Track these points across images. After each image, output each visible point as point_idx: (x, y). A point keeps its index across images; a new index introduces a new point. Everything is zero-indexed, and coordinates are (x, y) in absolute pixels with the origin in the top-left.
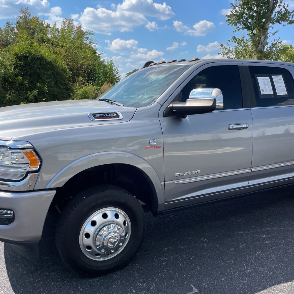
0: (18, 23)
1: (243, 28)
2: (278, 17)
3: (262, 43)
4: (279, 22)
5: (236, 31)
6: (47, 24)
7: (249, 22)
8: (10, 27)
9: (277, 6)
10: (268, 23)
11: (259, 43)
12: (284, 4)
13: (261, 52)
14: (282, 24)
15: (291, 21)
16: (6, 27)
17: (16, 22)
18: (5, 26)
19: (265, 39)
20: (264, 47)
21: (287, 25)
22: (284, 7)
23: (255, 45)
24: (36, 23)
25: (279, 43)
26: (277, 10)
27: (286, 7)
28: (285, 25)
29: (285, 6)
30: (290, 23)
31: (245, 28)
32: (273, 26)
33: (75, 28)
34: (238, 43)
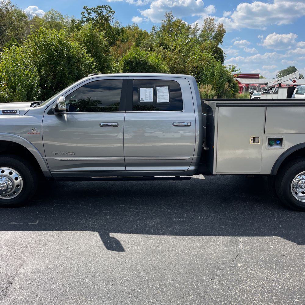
0: (162, 26)
6: (188, 25)
8: (155, 31)
16: (152, 32)
17: (161, 26)
18: (152, 30)
24: (178, 25)
33: (215, 27)
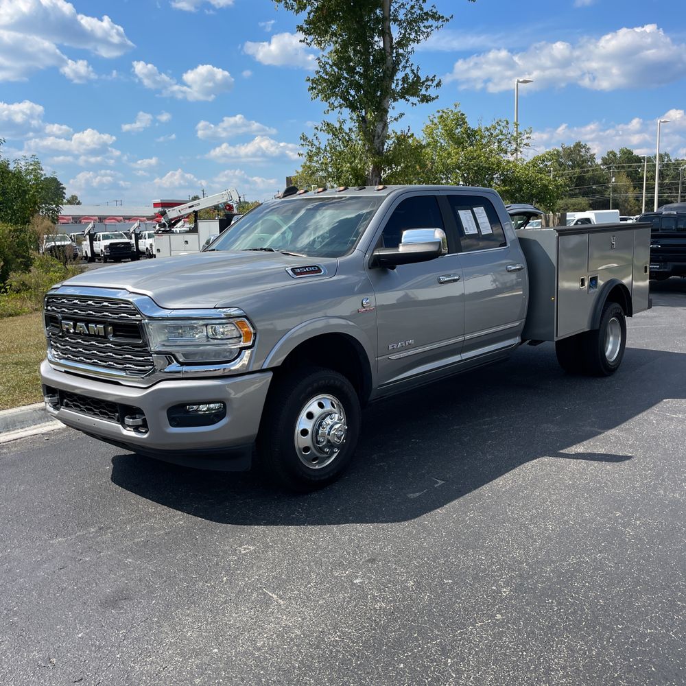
1: (341, 106)
2: (403, 88)
3: (379, 137)
4: (404, 98)
5: (328, 110)
7: (351, 95)
9: (400, 66)
10: (387, 99)
11: (374, 136)
12: (412, 65)
13: (379, 153)
14: (411, 101)
15: (424, 96)
19: (383, 129)
20: (383, 145)
21: (418, 104)
22: (412, 71)
23: (369, 140)
25: (409, 137)
26: (399, 75)
27: (415, 72)
28: (415, 104)
29: (414, 68)
30: (422, 101)
31: (346, 107)
32: (394, 104)
34: (333, 134)
